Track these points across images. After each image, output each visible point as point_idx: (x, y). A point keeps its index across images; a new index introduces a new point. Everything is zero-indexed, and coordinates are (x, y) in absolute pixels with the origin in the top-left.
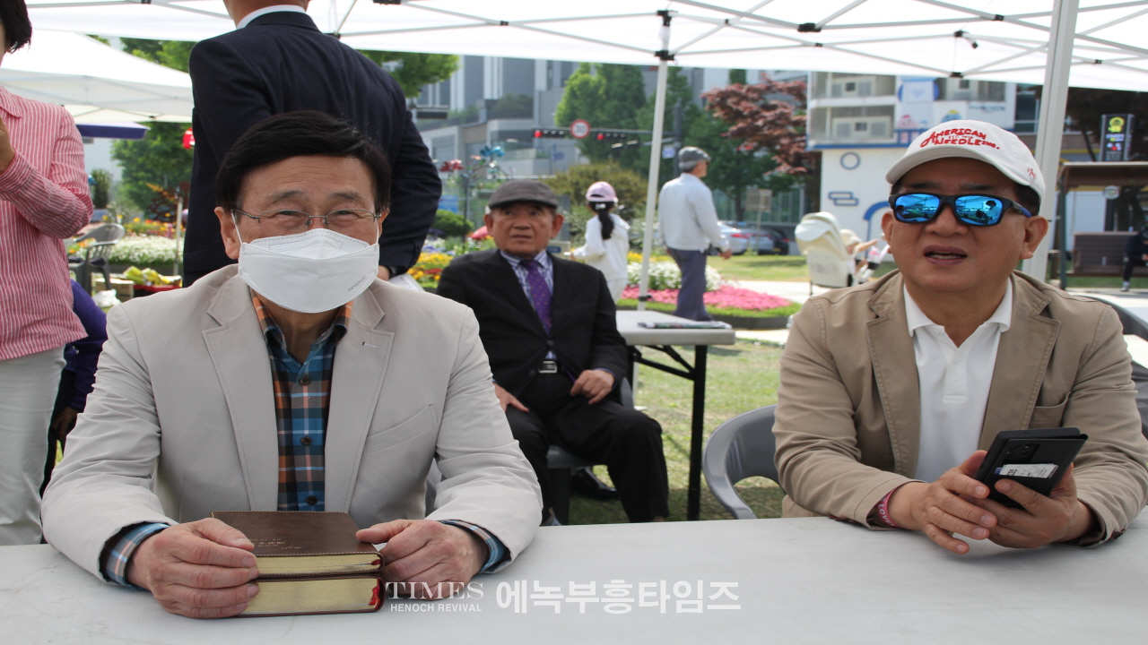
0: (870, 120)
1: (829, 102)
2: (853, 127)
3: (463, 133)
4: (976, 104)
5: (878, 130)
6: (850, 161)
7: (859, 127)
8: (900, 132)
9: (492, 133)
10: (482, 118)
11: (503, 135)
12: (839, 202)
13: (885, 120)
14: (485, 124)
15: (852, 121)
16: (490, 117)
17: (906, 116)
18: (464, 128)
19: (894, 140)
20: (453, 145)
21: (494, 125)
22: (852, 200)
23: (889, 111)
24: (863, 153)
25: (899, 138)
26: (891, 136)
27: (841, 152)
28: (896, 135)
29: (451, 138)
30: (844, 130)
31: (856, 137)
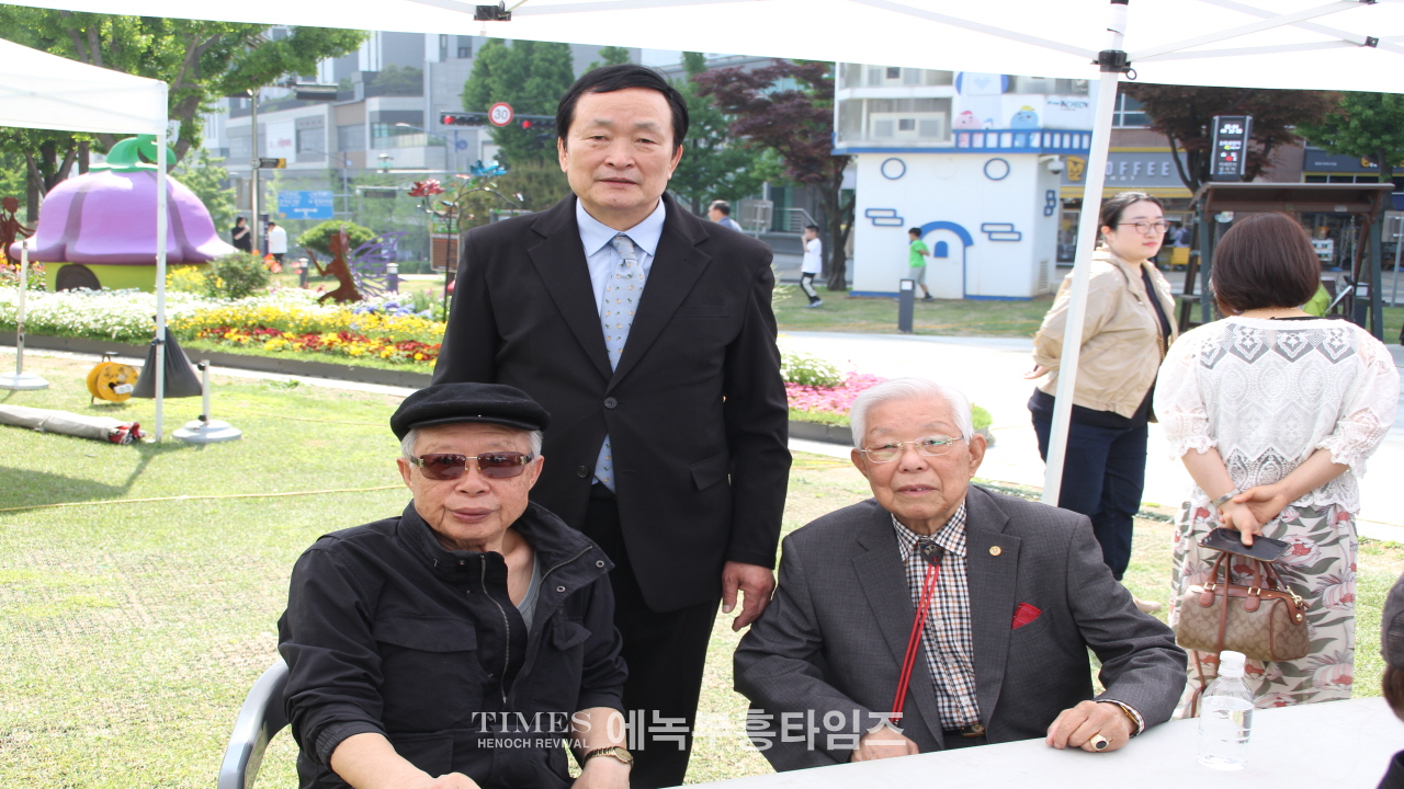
0: (918, 117)
1: (864, 92)
2: (896, 125)
3: (334, 113)
4: (1056, 98)
5: (929, 129)
6: (893, 169)
7: (904, 125)
8: (958, 132)
9: (372, 113)
10: (359, 95)
11: (387, 117)
12: (878, 221)
13: (939, 116)
14: (363, 101)
15: (896, 117)
16: (369, 93)
17: (967, 112)
18: (336, 106)
19: (951, 143)
20: (323, 127)
21: (375, 104)
22: (896, 219)
23: (944, 104)
24: (908, 158)
25: (957, 141)
26: (947, 138)
27: (884, 157)
28: (953, 137)
29: (320, 119)
30: (886, 129)
31: (901, 138)
